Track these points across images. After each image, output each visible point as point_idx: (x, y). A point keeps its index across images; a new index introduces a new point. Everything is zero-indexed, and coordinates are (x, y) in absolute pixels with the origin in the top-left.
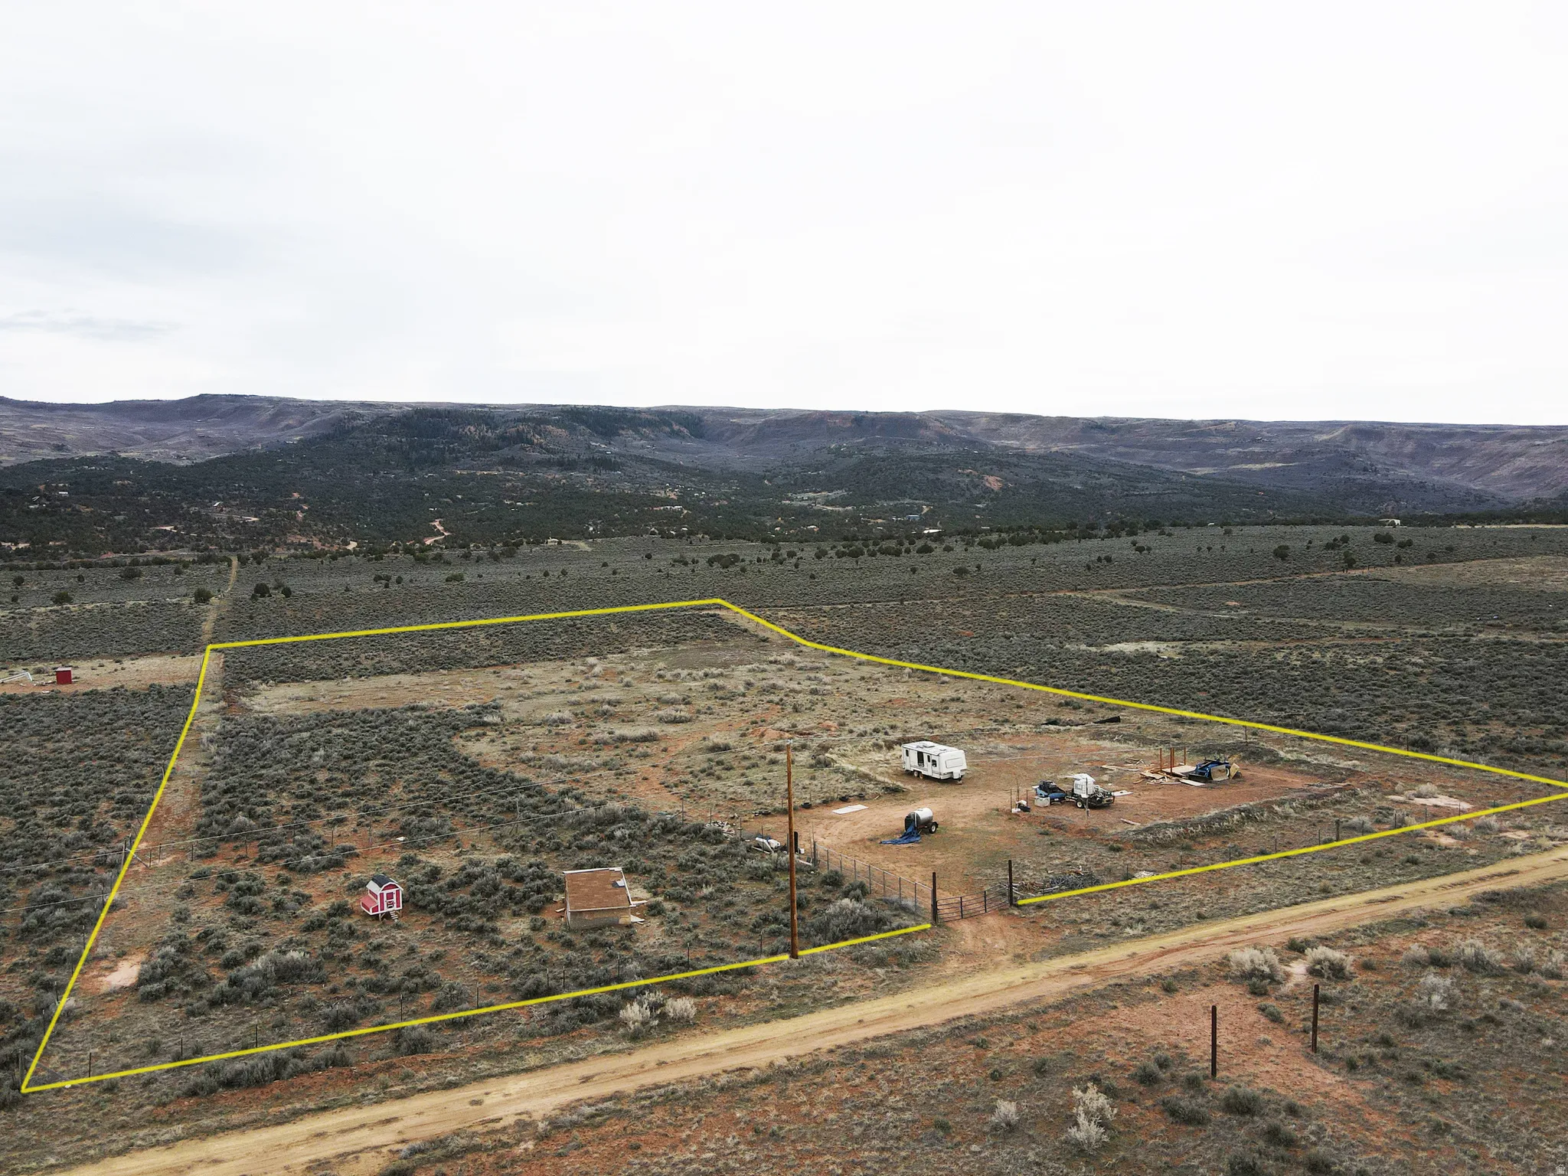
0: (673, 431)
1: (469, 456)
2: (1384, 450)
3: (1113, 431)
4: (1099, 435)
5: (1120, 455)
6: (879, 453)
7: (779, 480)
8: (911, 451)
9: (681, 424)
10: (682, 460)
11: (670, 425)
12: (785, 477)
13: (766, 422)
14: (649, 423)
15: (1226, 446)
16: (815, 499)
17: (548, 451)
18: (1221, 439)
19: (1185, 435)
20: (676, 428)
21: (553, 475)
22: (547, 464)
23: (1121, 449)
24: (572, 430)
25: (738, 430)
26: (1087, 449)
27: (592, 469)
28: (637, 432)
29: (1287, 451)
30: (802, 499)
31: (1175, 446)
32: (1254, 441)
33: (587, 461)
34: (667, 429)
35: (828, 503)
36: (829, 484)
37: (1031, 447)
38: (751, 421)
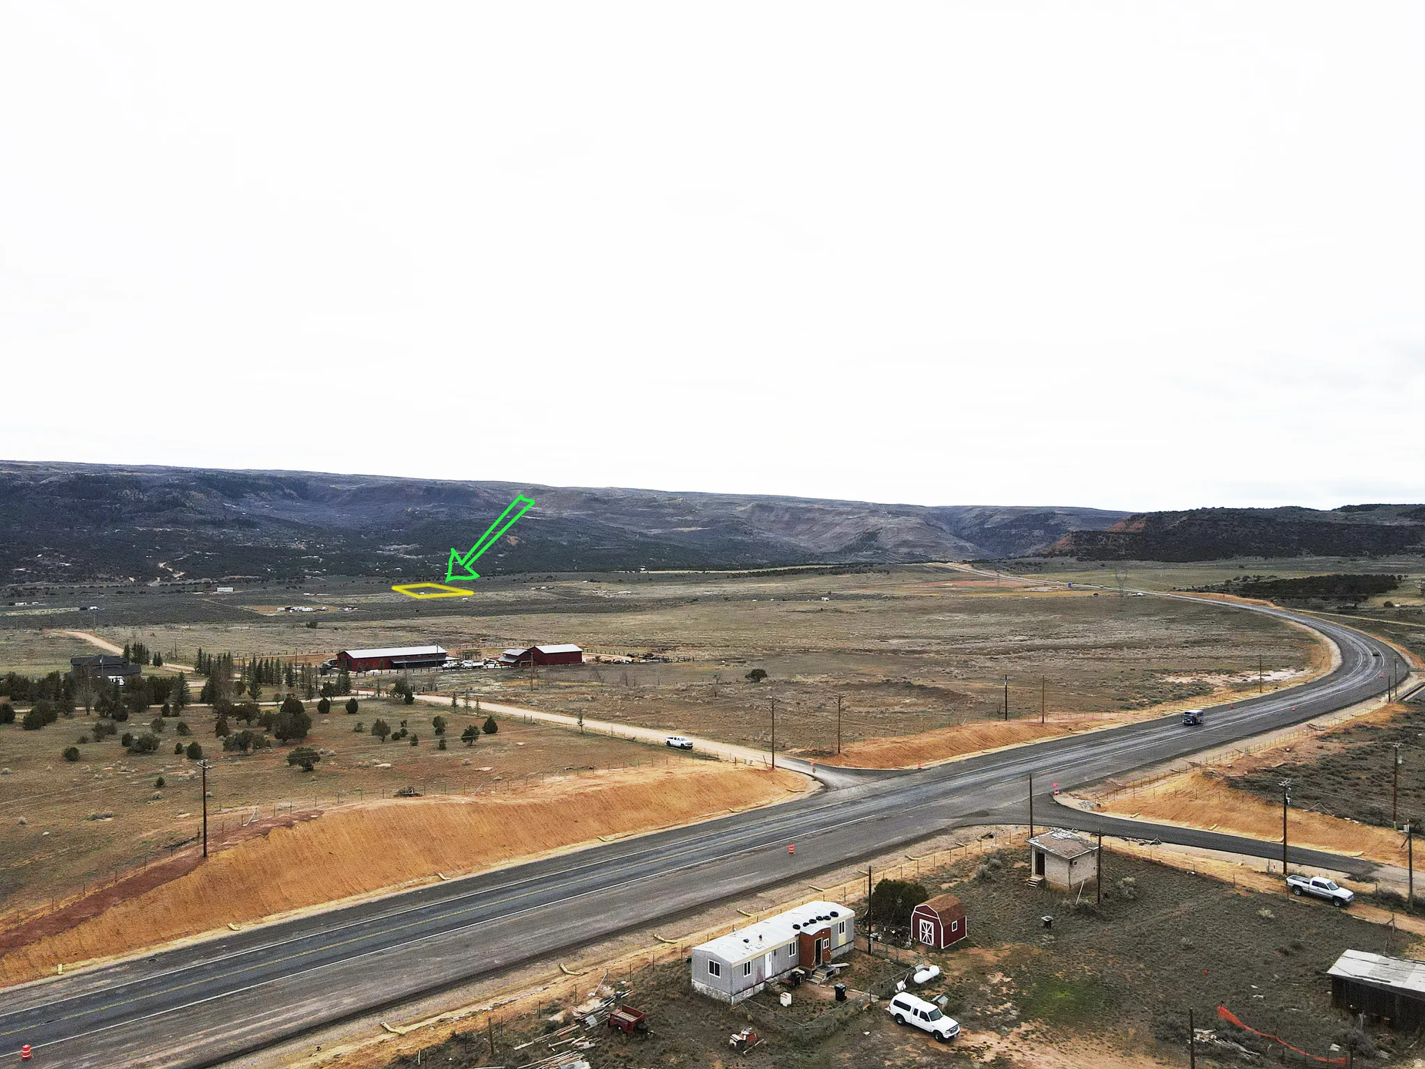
0: (285, 494)
1: (141, 516)
2: (772, 519)
3: (605, 502)
4: (596, 505)
5: (607, 519)
6: (442, 517)
7: (372, 535)
8: (465, 515)
9: (290, 488)
10: (295, 517)
11: (282, 490)
12: (376, 533)
13: (358, 489)
14: (266, 488)
15: (672, 515)
16: (398, 550)
17: (201, 513)
18: (672, 511)
19: (650, 507)
20: (287, 491)
21: (210, 531)
22: (203, 522)
23: (608, 515)
24: (208, 494)
25: (336, 494)
26: (587, 515)
27: (237, 527)
28: (257, 495)
29: (706, 520)
30: (392, 549)
31: (642, 514)
32: (691, 512)
33: (233, 521)
34: (281, 493)
35: (409, 553)
36: (407, 540)
37: (549, 512)
38: (347, 487)
